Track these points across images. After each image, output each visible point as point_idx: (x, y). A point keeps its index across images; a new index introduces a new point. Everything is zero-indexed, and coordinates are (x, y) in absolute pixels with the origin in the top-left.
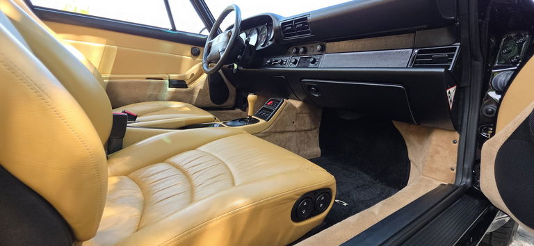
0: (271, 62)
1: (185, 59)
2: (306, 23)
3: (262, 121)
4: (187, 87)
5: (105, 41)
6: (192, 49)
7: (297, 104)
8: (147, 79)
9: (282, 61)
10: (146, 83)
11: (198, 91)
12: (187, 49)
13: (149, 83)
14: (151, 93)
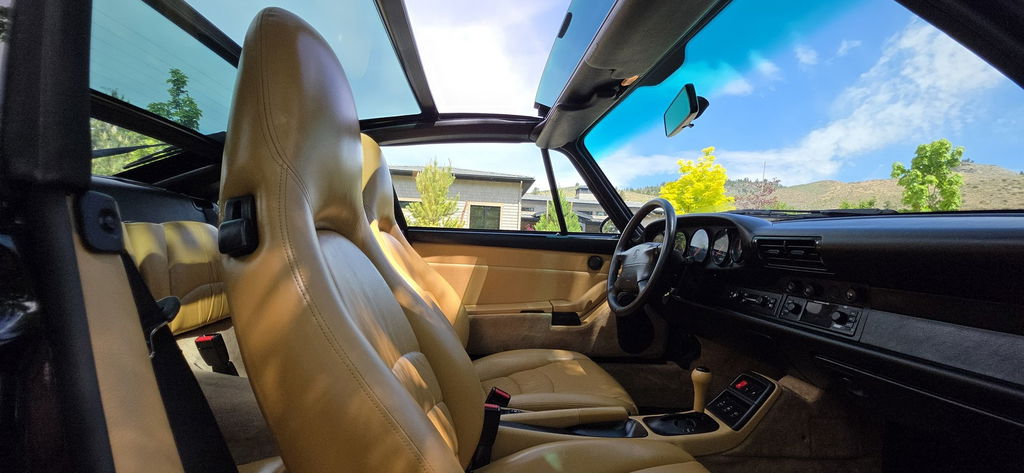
0: (741, 296)
1: (577, 275)
2: (813, 250)
3: (724, 429)
4: (579, 323)
5: (475, 259)
6: (589, 261)
7: (809, 393)
8: (523, 312)
9: (765, 301)
10: (519, 319)
11: (597, 330)
12: (581, 259)
13: (524, 319)
14: (526, 333)
